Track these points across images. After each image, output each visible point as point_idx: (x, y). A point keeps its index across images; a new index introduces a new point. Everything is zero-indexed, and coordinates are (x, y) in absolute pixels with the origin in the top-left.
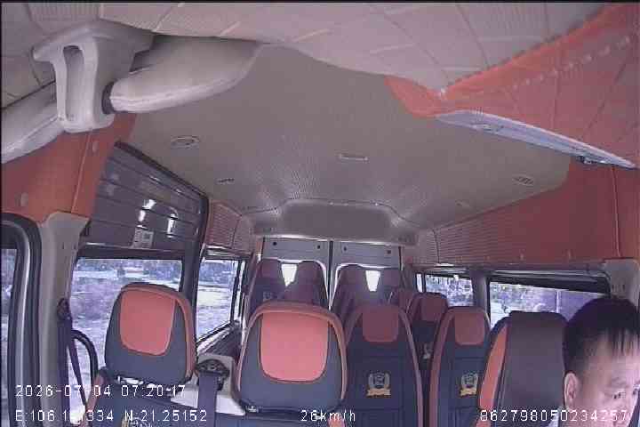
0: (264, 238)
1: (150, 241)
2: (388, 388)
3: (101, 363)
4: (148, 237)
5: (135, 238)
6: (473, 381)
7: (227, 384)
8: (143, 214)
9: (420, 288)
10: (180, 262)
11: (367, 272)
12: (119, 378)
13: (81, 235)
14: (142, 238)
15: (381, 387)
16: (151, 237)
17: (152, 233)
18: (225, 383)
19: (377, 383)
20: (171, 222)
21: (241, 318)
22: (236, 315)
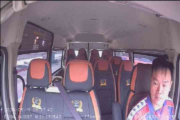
0: (70, 43)
1: (38, 47)
2: (106, 83)
3: (26, 83)
4: (37, 46)
5: (34, 47)
8: (36, 40)
9: (114, 55)
10: (46, 52)
11: (99, 51)
12: (31, 87)
16: (38, 46)
17: (38, 45)
19: (103, 82)
21: (64, 66)
22: (63, 66)
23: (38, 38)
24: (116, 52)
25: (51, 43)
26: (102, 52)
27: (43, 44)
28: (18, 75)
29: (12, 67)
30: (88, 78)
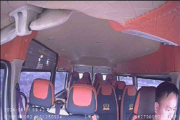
0: (74, 66)
2: (109, 108)
5: (38, 66)
9: (118, 80)
10: (50, 72)
11: (103, 75)
12: (33, 105)
13: (22, 65)
20: (48, 61)
21: (67, 88)
24: (120, 77)
26: (106, 76)
28: (20, 91)
30: (91, 102)
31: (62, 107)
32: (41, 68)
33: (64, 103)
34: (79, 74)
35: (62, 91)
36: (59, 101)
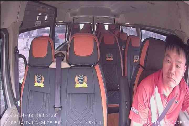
0: (74, 17)
1: (40, 24)
2: (112, 58)
5: (36, 24)
6: (137, 58)
7: (65, 59)
8: (38, 17)
10: (49, 28)
11: (105, 25)
13: (20, 27)
14: (38, 23)
15: (110, 58)
17: (40, 21)
18: (64, 58)
19: (109, 56)
20: (46, 17)
21: (68, 41)
22: (66, 40)
23: (40, 14)
24: (123, 27)
25: (54, 18)
26: (108, 26)
27: (46, 20)
28: (19, 54)
29: (13, 47)
30: (93, 51)
31: (63, 60)
32: (39, 25)
33: (64, 56)
34: (80, 25)
35: (62, 45)
36: (60, 53)
